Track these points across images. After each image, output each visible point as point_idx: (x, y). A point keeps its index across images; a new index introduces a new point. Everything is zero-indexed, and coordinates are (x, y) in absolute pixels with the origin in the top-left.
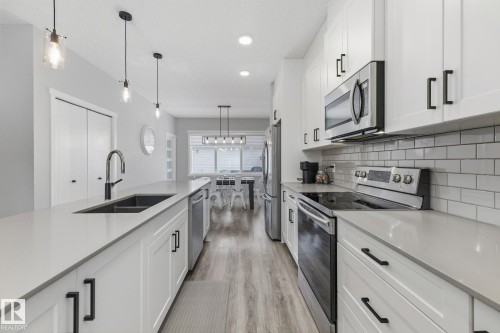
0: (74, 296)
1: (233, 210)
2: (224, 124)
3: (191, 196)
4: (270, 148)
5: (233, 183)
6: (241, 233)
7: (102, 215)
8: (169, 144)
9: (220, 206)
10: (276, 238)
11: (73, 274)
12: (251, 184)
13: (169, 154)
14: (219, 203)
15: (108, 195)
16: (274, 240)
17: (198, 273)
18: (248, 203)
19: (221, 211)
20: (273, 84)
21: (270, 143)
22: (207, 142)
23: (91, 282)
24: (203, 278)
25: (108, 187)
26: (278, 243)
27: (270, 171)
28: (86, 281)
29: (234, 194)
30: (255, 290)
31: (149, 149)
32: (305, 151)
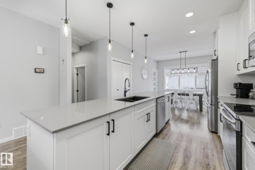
0: (108, 122)
1: (188, 110)
2: (183, 62)
3: (157, 99)
4: (210, 74)
5: (188, 95)
6: (190, 123)
7: (123, 102)
8: (154, 74)
9: (181, 107)
10: (214, 132)
11: (108, 116)
12: (201, 96)
13: (154, 79)
14: (179, 105)
15: (125, 95)
16: (212, 132)
17: (161, 136)
18: (199, 107)
19: (181, 110)
20: (215, 33)
21: (210, 71)
22: (173, 72)
23: (113, 120)
24: (163, 138)
25: (125, 92)
26: (215, 135)
27: (210, 89)
28: (112, 120)
29: (189, 101)
30: (191, 153)
31: (145, 77)
32: (239, 75)
